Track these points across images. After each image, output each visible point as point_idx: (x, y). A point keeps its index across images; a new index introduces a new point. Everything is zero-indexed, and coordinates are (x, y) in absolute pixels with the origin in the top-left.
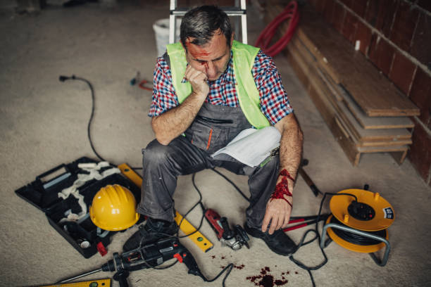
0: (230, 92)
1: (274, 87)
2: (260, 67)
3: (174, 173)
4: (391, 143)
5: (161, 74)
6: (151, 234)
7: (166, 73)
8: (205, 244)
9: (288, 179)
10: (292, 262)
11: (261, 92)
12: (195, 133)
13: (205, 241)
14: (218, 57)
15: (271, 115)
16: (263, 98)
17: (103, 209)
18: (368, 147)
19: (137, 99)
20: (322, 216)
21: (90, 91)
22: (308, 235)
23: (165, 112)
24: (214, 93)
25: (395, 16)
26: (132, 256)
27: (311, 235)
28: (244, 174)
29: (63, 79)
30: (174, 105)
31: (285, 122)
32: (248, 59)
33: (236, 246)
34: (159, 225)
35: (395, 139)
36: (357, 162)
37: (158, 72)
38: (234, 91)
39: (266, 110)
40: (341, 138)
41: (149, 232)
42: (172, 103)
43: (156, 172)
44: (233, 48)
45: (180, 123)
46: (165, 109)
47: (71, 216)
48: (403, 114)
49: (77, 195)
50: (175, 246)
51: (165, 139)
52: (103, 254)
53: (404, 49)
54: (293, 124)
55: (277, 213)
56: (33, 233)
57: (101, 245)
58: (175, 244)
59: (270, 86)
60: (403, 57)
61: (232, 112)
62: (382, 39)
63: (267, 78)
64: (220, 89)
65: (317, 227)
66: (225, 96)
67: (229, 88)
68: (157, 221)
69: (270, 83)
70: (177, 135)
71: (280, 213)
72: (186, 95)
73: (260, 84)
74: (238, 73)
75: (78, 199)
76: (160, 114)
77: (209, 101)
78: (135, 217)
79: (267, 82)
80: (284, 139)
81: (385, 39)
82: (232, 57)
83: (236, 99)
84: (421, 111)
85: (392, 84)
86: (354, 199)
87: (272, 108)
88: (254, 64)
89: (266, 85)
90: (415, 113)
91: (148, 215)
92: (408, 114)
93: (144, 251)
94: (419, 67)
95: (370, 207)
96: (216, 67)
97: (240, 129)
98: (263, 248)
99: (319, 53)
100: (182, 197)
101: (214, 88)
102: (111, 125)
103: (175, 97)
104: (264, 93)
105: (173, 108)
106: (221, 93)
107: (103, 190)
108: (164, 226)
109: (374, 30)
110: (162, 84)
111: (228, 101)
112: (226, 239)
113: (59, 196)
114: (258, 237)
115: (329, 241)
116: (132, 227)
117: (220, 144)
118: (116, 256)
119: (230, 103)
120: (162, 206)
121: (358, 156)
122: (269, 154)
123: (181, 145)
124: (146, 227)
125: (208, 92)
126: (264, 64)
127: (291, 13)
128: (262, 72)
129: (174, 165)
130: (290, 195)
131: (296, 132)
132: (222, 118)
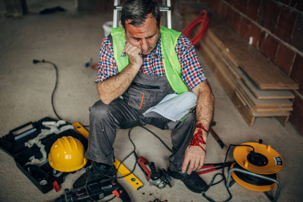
0: (158, 64)
1: (192, 60)
2: (181, 45)
3: (114, 127)
4: (277, 110)
5: (106, 50)
6: (95, 174)
7: (109, 49)
8: (137, 184)
9: (203, 131)
10: (204, 198)
11: (182, 64)
12: (131, 96)
13: (137, 181)
14: (150, 35)
15: (189, 82)
16: (184, 69)
17: (58, 155)
18: (261, 112)
19: (89, 77)
20: (227, 163)
21: (55, 71)
22: (216, 177)
23: (108, 78)
24: (146, 65)
25: (279, 17)
26: (80, 192)
27: (219, 178)
28: (168, 128)
29: (36, 62)
30: (115, 74)
31: (200, 87)
32: (172, 39)
33: (161, 185)
34: (102, 167)
35: (280, 107)
36: (252, 123)
37: (103, 48)
38: (162, 64)
39: (186, 78)
40: (240, 106)
41: (93, 173)
42: (114, 72)
43: (99, 125)
44: (161, 31)
45: (120, 87)
46: (108, 76)
47: (34, 161)
48: (286, 88)
49: (39, 145)
50: (113, 184)
51: (107, 99)
52: (57, 190)
53: (286, 41)
54: (207, 88)
55: (194, 157)
56: (3, 174)
57: (56, 183)
58: (114, 183)
59: (189, 59)
60: (286, 47)
61: (160, 80)
62: (269, 35)
63: (187, 53)
64: (151, 62)
65: (223, 171)
66: (154, 67)
67: (158, 61)
68: (100, 164)
69: (189, 57)
70: (116, 96)
71: (196, 158)
72: (125, 66)
73: (181, 58)
74: (164, 50)
75: (40, 148)
76: (104, 80)
77: (142, 71)
78: (83, 162)
79: (187, 56)
80: (200, 99)
81: (272, 35)
82: (160, 37)
83: (162, 70)
84: (300, 86)
85: (277, 67)
86: (252, 150)
87: (191, 77)
88: (177, 43)
89: (186, 59)
90: (295, 87)
91: (93, 160)
92: (290, 88)
93: (89, 188)
94: (297, 54)
95: (264, 156)
96: (148, 44)
97: (165, 93)
98: (182, 187)
99: (223, 45)
100: (120, 148)
101: (146, 61)
102: (69, 95)
103: (116, 68)
104: (184, 65)
105: (114, 75)
106: (151, 65)
107: (59, 140)
108: (105, 169)
109: (263, 29)
110: (106, 58)
111: (156, 72)
112: (154, 179)
113: (26, 146)
114: (178, 179)
115: (233, 182)
116: (81, 169)
117: (150, 105)
118: (67, 192)
119: (158, 73)
120: (104, 153)
121: (253, 119)
122: (188, 112)
123: (120, 106)
124: (92, 170)
125: (141, 64)
126: (185, 43)
127: (202, 18)
128: (183, 49)
129: (114, 120)
130: (204, 143)
131: (209, 94)
132: (152, 85)
